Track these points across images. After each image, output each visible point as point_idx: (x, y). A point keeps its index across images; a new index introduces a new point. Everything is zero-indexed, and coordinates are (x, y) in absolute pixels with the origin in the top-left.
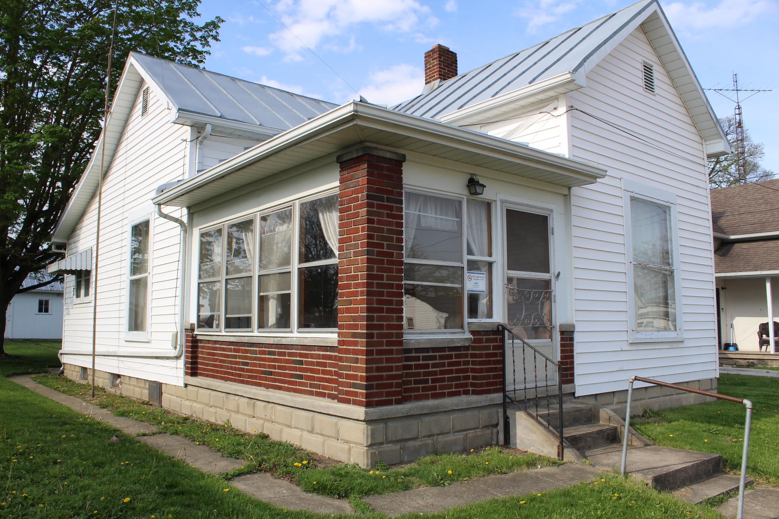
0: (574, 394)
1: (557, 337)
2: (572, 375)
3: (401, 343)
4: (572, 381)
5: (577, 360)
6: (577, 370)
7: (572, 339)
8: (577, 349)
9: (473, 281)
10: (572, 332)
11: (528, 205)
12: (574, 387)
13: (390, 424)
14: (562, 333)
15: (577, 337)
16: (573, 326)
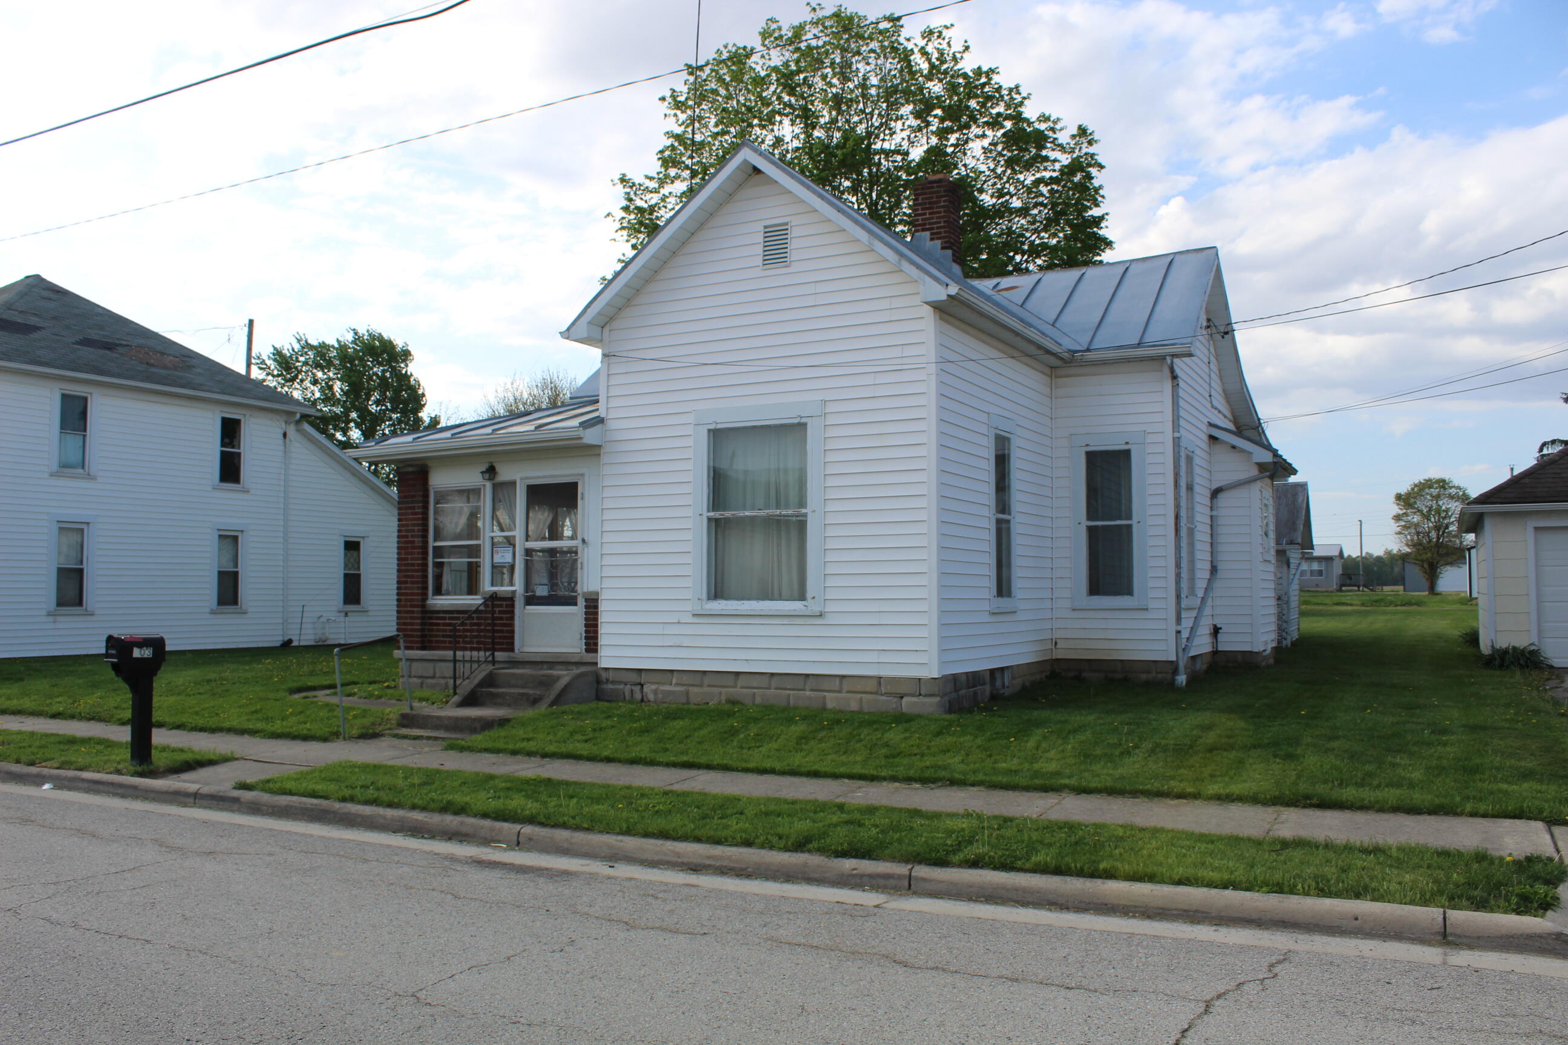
0: (596, 664)
1: (581, 602)
2: (596, 644)
3: (424, 606)
4: (596, 651)
5: (603, 630)
6: (603, 640)
7: (596, 607)
8: (603, 618)
9: (500, 554)
10: (597, 600)
11: (551, 476)
12: (597, 657)
13: (414, 664)
14: (586, 600)
15: (603, 607)
16: (597, 594)
